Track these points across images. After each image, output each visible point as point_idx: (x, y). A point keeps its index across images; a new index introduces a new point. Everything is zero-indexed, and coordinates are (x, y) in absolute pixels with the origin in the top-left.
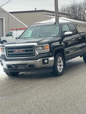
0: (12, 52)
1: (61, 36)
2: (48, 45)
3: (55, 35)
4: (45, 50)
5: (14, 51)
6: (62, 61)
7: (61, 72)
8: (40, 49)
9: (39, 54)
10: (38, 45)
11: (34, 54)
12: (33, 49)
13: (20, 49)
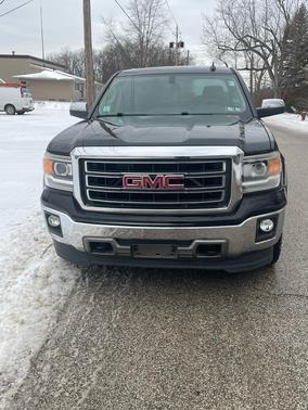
3: (238, 110)
4: (265, 177)
5: (125, 183)
9: (246, 196)
10: (246, 154)
11: (223, 194)
12: (224, 177)
13: (159, 175)
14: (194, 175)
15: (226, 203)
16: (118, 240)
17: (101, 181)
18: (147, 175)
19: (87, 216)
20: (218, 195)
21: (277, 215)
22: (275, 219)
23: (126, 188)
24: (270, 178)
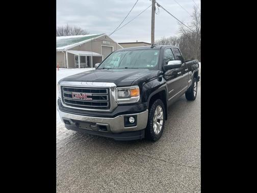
0: (71, 96)
1: (162, 68)
2: (137, 87)
3: (152, 66)
4: (130, 97)
5: (73, 96)
6: (162, 113)
7: (159, 132)
8: (120, 96)
9: (119, 105)
10: (117, 87)
11: (108, 104)
12: (107, 96)
13: (83, 94)
14: (95, 94)
15: (109, 108)
16: (72, 120)
17: (66, 95)
18: (79, 93)
19: (64, 109)
20: (106, 104)
21: (136, 115)
22: (135, 117)
23: (74, 98)
24: (132, 98)
